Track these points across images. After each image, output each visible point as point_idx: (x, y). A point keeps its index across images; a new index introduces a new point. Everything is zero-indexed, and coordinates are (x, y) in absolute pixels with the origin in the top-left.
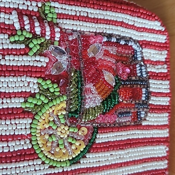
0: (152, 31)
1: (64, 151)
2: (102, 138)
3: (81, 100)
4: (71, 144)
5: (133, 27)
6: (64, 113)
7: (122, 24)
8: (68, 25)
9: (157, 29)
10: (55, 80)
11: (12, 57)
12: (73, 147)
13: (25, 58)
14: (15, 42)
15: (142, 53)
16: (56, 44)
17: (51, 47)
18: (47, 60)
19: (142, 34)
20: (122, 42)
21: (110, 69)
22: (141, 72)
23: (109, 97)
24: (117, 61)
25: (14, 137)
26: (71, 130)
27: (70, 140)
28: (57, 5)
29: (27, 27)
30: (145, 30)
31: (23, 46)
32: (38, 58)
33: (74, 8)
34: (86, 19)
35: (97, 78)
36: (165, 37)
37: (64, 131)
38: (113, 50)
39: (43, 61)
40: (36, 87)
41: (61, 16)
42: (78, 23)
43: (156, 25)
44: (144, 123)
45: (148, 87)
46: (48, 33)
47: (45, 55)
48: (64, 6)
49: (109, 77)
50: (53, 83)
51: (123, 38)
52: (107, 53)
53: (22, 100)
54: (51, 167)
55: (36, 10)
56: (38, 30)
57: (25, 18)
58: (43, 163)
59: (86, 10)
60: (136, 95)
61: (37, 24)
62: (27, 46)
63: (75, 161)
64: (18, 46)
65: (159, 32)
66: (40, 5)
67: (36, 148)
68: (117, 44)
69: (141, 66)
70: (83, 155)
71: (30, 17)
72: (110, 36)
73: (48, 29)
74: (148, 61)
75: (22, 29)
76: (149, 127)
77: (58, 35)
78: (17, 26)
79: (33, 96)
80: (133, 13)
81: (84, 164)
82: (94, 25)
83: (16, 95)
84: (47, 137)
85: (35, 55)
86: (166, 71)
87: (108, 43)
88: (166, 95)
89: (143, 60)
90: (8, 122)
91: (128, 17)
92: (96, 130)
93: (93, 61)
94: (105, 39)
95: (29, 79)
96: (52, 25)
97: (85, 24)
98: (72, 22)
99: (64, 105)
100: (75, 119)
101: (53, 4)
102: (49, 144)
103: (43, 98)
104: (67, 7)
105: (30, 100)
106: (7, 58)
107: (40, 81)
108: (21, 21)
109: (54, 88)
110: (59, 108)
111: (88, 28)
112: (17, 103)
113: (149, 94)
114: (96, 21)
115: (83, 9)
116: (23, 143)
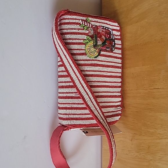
0: (115, 26)
1: (93, 54)
2: (102, 53)
3: (97, 42)
4: (94, 53)
5: (109, 25)
6: (93, 45)
7: (106, 24)
8: (93, 23)
9: (117, 25)
10: (90, 36)
11: (80, 30)
12: (95, 54)
13: (83, 31)
14: (81, 27)
15: (112, 32)
16: (90, 28)
17: (89, 29)
18: (88, 32)
19: (112, 27)
20: (107, 29)
21: (104, 35)
22: (112, 38)
23: (104, 42)
24: (105, 33)
25: (81, 49)
26: (94, 49)
27: (94, 52)
28: (90, 18)
29: (84, 23)
30: (113, 26)
31: (83, 28)
32: (86, 31)
33: (94, 19)
34: (97, 22)
35: (100, 37)
36: (119, 28)
37: (93, 49)
38: (104, 30)
39: (87, 32)
40: (86, 38)
41: (91, 21)
42: (95, 23)
43: (116, 24)
44: (114, 52)
45: (114, 42)
46: (88, 25)
47: (88, 30)
48: (92, 19)
49: (103, 37)
50: (90, 37)
51: (107, 28)
52: (103, 31)
53: (83, 41)
54: (90, 58)
55: (85, 19)
56: (86, 24)
57: (83, 21)
58: (88, 57)
59: (97, 20)
60: (111, 44)
61: (86, 23)
62: (84, 28)
63: (95, 57)
64: (82, 28)
65: (117, 26)
66: (86, 18)
67: (86, 52)
68: (105, 29)
69: (112, 36)
70: (97, 56)
71: (84, 21)
72: (103, 27)
73: (88, 24)
74: (114, 35)
75: (82, 24)
76: (115, 53)
77: (91, 26)
78: (81, 23)
79: (85, 40)
80: (109, 21)
81: (97, 59)
82: (99, 24)
83: (81, 39)
84: (89, 50)
85: (85, 30)
86: (120, 38)
87: (103, 28)
88: (120, 45)
89: (113, 34)
90: (80, 46)
91: (108, 22)
92: (100, 51)
93: (99, 33)
94: (102, 27)
95: (84, 36)
96: (89, 23)
97: (97, 23)
98: (94, 23)
99: (93, 43)
100: (95, 47)
101: (89, 18)
102: (89, 52)
103: (88, 41)
104: (93, 19)
105: (85, 41)
106: (79, 30)
107: (87, 36)
108: (82, 22)
109: (90, 38)
110: (91, 43)
111: (98, 24)
112: (82, 41)
113: (115, 44)
114: (100, 23)
115: (96, 19)
116: (83, 51)
